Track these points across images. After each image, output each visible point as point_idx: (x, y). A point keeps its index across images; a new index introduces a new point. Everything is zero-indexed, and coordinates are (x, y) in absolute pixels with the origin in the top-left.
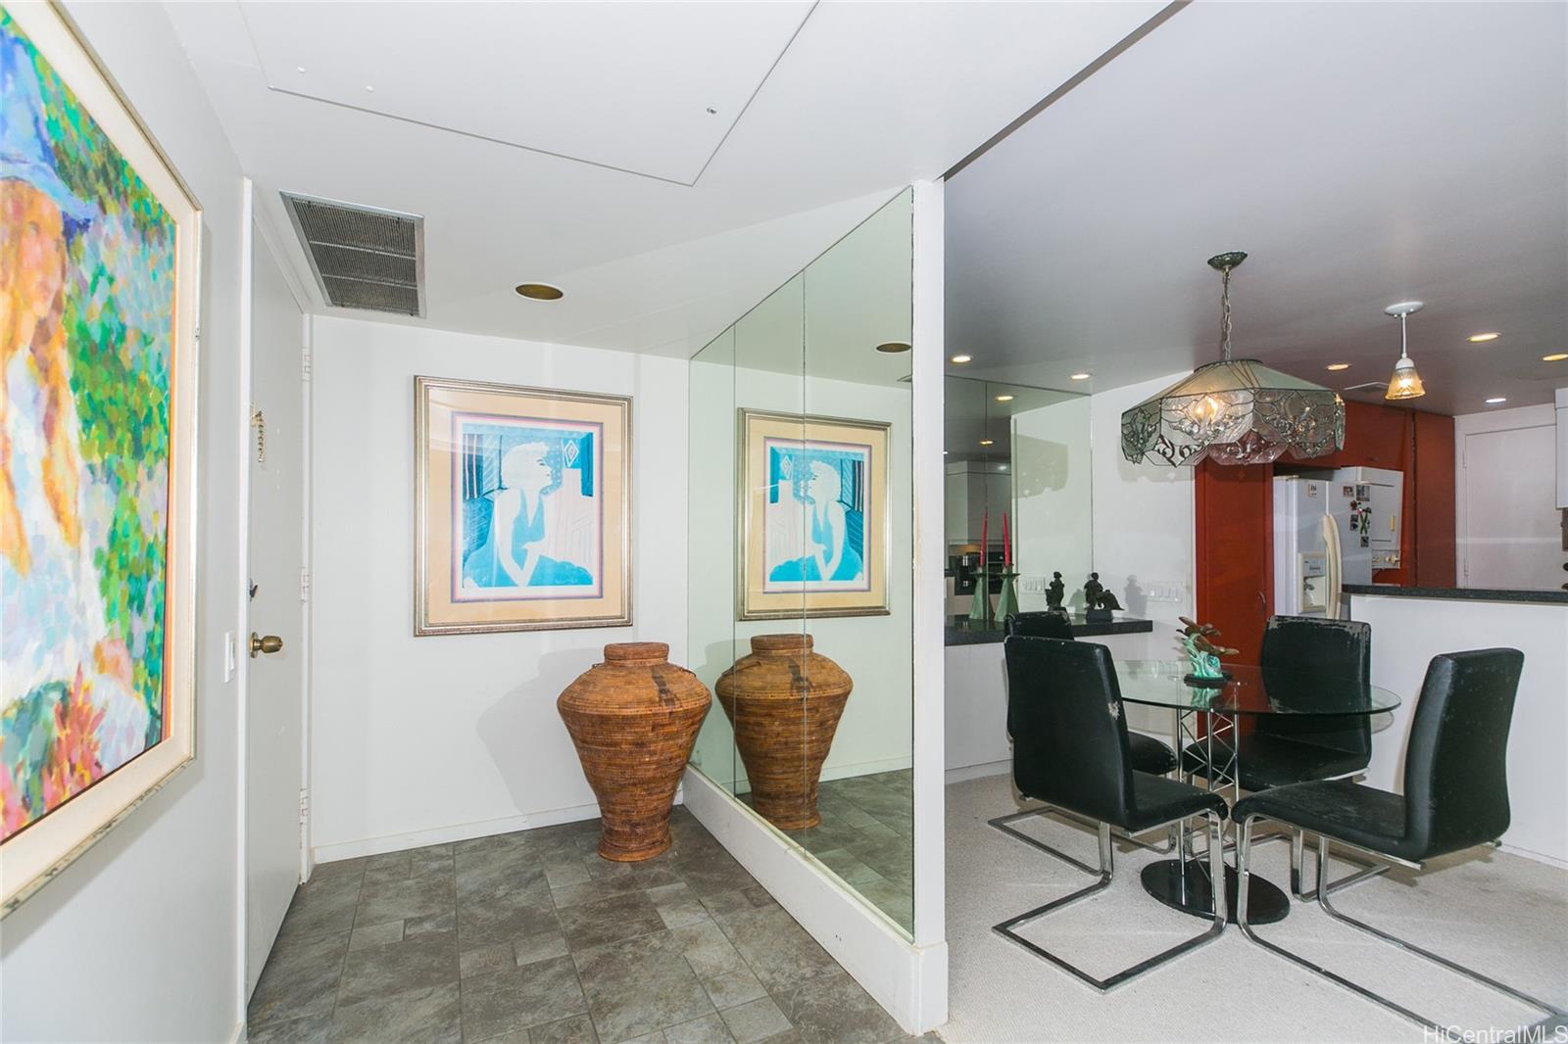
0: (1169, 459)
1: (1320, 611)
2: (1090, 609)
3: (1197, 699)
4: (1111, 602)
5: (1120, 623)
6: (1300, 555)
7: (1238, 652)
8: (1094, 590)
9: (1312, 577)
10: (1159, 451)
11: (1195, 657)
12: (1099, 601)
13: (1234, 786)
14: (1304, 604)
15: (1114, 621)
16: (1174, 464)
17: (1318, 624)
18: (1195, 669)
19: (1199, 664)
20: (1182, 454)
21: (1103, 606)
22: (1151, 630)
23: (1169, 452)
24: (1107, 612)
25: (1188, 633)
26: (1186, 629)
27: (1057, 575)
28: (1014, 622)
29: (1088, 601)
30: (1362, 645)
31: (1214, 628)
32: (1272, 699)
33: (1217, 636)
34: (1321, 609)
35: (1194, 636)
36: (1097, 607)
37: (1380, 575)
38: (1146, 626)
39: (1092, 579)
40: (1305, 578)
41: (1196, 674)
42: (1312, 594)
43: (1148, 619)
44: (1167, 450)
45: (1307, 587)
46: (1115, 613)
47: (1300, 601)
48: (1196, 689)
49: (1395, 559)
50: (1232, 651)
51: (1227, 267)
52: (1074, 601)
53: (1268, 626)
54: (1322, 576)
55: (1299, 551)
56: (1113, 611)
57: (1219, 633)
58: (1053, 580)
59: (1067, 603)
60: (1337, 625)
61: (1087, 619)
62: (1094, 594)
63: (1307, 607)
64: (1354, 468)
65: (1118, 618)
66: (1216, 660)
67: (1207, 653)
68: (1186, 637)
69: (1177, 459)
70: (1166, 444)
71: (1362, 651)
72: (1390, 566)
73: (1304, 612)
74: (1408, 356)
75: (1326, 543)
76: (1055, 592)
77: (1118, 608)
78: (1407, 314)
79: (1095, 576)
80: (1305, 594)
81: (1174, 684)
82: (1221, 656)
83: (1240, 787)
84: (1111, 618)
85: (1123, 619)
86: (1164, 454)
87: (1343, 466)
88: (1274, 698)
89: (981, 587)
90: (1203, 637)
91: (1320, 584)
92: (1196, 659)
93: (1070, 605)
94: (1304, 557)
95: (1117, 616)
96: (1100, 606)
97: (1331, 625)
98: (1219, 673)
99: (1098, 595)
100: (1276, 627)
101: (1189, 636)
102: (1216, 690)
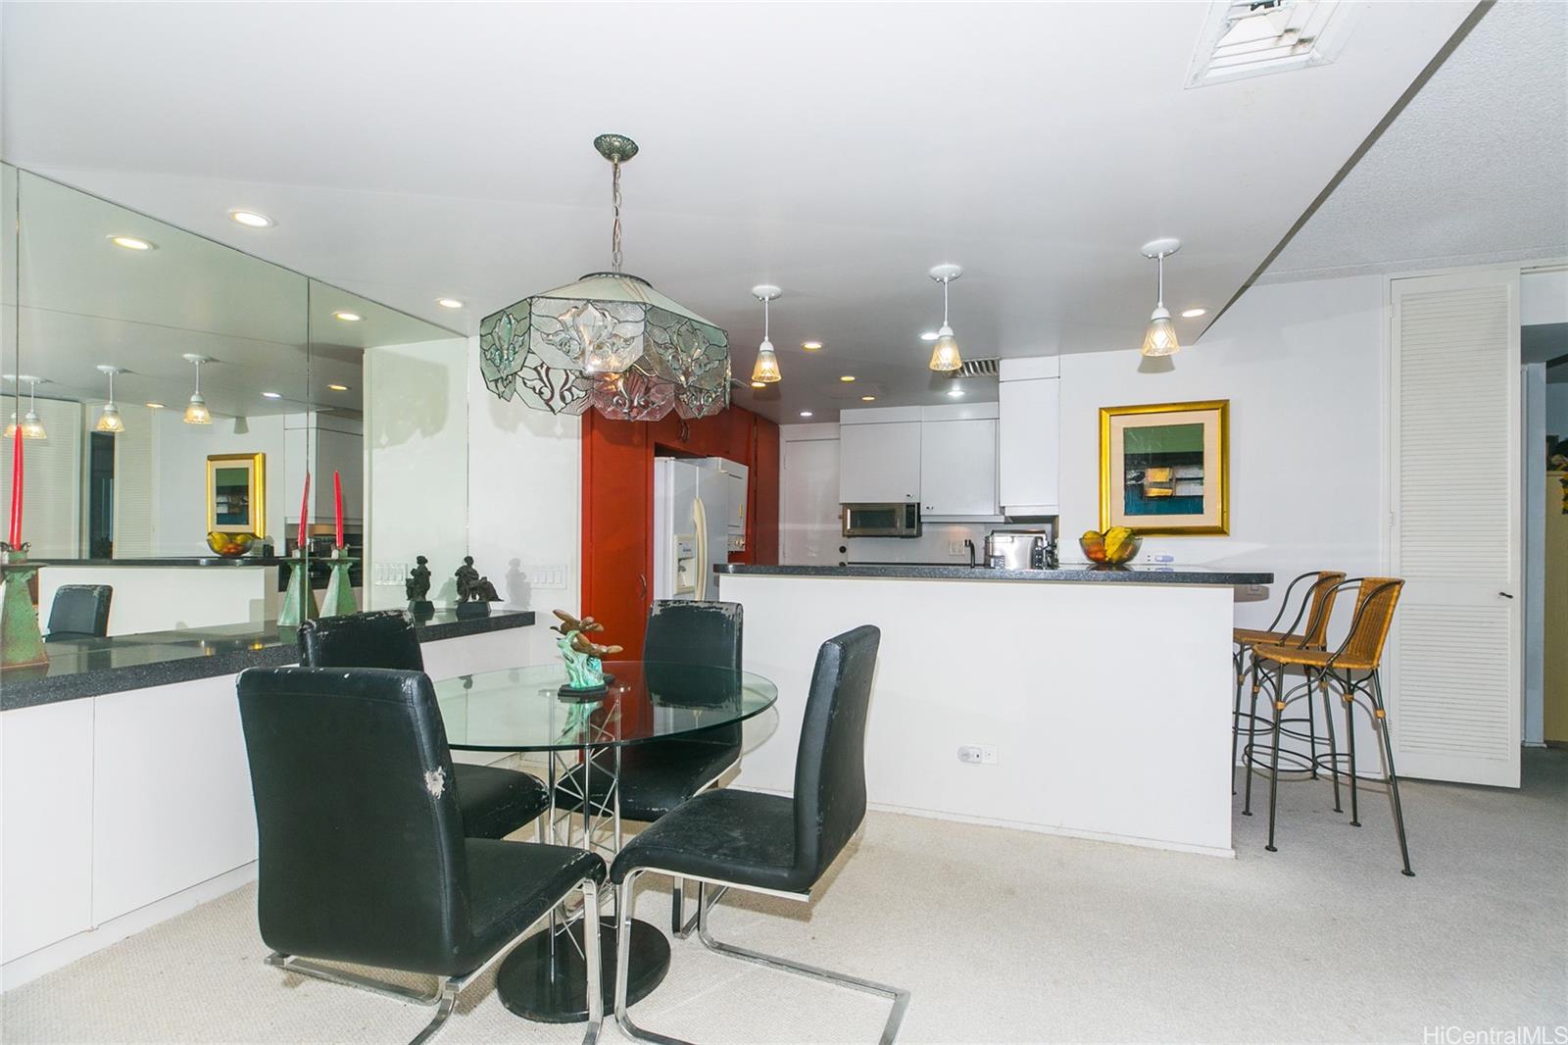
0: (547, 402)
1: (689, 592)
2: (462, 603)
3: (572, 718)
4: (488, 592)
5: (498, 618)
6: (675, 537)
7: (621, 649)
8: (468, 580)
9: (684, 559)
10: (534, 389)
11: (572, 662)
12: (474, 591)
13: (614, 820)
14: (678, 586)
15: (492, 615)
16: (553, 410)
17: (698, 607)
18: (572, 679)
19: (577, 671)
20: (563, 398)
21: (478, 597)
22: (533, 623)
23: (547, 393)
24: (484, 605)
25: (564, 631)
26: (562, 626)
27: (422, 560)
28: (314, 633)
29: (459, 591)
30: (736, 627)
31: (594, 622)
32: (653, 695)
33: (600, 632)
34: (691, 591)
35: (571, 634)
36: (470, 600)
37: (733, 556)
38: (527, 619)
39: (465, 564)
40: (680, 560)
41: (573, 685)
42: (684, 575)
43: (530, 610)
44: (544, 390)
45: (681, 569)
46: (493, 605)
47: (675, 581)
48: (574, 705)
49: (742, 542)
50: (616, 649)
51: (616, 156)
52: (444, 594)
53: (651, 613)
54: (692, 558)
55: (675, 532)
56: (491, 603)
57: (601, 628)
58: (416, 566)
59: (436, 596)
60: (715, 607)
61: (458, 616)
62: (468, 583)
63: (682, 591)
64: (716, 458)
65: (498, 611)
66: (597, 663)
67: (585, 656)
68: (562, 636)
69: (557, 403)
70: (544, 383)
71: (736, 634)
72: (738, 549)
73: (678, 594)
74: (769, 340)
75: (696, 526)
76: (419, 582)
77: (495, 598)
78: (770, 299)
79: (469, 560)
80: (679, 575)
81: (547, 701)
82: (603, 657)
83: (622, 817)
84: (486, 612)
85: (504, 611)
86: (541, 393)
87: (708, 456)
88: (655, 693)
89: (298, 578)
90: (582, 636)
91: (691, 565)
92: (572, 665)
93: (440, 597)
94: (679, 539)
95: (496, 609)
96: (474, 597)
97: (710, 608)
98: (599, 679)
99: (473, 583)
100: (658, 613)
101: (566, 634)
102: (595, 703)
